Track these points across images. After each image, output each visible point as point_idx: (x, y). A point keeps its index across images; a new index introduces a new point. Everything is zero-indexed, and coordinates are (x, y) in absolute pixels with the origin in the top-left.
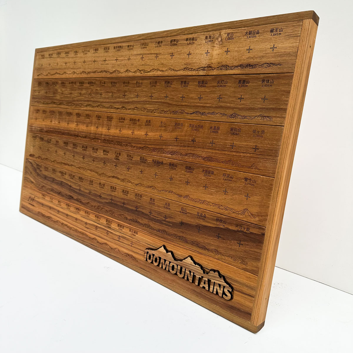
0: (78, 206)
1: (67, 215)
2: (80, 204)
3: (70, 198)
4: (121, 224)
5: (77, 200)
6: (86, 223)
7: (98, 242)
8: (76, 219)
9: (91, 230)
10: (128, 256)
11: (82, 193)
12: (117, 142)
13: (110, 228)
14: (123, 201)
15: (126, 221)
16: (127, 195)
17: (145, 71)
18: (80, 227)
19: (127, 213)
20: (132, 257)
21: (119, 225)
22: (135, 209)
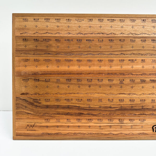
0: (90, 117)
1: (79, 126)
2: (92, 116)
3: (81, 114)
4: (132, 119)
5: (88, 114)
6: (100, 126)
7: (114, 134)
8: (90, 126)
9: (106, 129)
10: (140, 134)
11: (92, 109)
12: (119, 73)
13: (123, 123)
14: (131, 106)
15: (136, 116)
16: (134, 102)
17: (136, 34)
18: (94, 130)
19: (135, 111)
20: (143, 134)
21: (130, 120)
22: (142, 108)
